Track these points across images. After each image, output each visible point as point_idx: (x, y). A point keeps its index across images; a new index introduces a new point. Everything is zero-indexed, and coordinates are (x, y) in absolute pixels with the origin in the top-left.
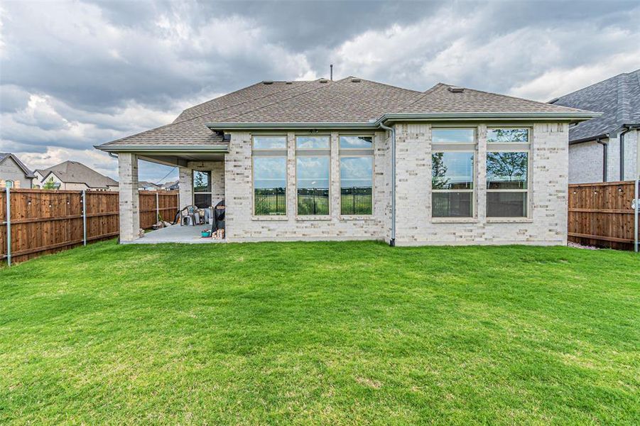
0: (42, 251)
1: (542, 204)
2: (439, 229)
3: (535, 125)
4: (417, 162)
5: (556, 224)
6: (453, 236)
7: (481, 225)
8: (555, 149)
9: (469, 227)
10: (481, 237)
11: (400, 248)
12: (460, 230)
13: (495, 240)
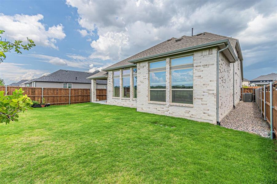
0: (78, 103)
1: (199, 97)
2: (151, 106)
3: (194, 53)
4: (144, 78)
5: (208, 110)
6: (156, 110)
7: (167, 106)
8: (207, 65)
9: (162, 106)
10: (167, 112)
11: (138, 112)
12: (159, 107)
13: (174, 114)
